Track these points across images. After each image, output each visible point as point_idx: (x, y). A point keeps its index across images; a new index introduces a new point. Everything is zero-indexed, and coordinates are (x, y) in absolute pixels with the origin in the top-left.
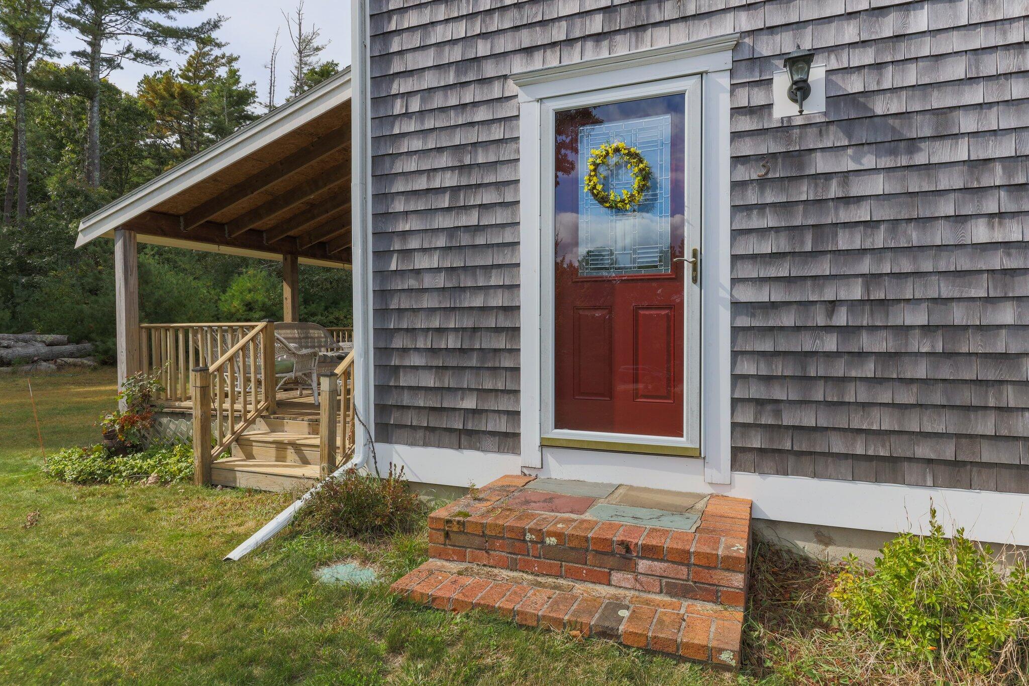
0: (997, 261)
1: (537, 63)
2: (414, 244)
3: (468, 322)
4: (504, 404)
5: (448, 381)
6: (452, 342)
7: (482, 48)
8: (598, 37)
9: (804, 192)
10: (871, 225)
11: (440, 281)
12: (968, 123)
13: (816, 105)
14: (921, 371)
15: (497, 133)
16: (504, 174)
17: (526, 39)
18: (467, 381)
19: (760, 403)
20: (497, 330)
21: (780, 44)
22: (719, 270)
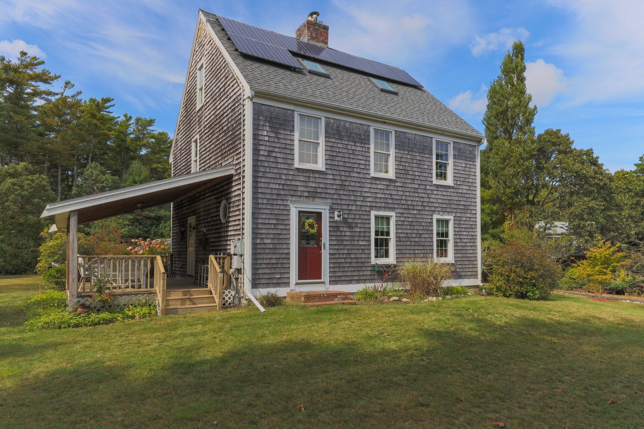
0: (363, 248)
1: (294, 198)
2: (264, 236)
3: (278, 256)
4: (286, 276)
5: (273, 271)
6: (274, 261)
7: (282, 193)
8: (307, 197)
9: (339, 234)
10: (348, 240)
11: (271, 246)
12: (359, 225)
13: (341, 218)
14: (354, 265)
15: (285, 213)
16: (287, 222)
17: (292, 193)
18: (278, 271)
19: (333, 272)
20: (285, 258)
21: (336, 206)
22: (327, 247)
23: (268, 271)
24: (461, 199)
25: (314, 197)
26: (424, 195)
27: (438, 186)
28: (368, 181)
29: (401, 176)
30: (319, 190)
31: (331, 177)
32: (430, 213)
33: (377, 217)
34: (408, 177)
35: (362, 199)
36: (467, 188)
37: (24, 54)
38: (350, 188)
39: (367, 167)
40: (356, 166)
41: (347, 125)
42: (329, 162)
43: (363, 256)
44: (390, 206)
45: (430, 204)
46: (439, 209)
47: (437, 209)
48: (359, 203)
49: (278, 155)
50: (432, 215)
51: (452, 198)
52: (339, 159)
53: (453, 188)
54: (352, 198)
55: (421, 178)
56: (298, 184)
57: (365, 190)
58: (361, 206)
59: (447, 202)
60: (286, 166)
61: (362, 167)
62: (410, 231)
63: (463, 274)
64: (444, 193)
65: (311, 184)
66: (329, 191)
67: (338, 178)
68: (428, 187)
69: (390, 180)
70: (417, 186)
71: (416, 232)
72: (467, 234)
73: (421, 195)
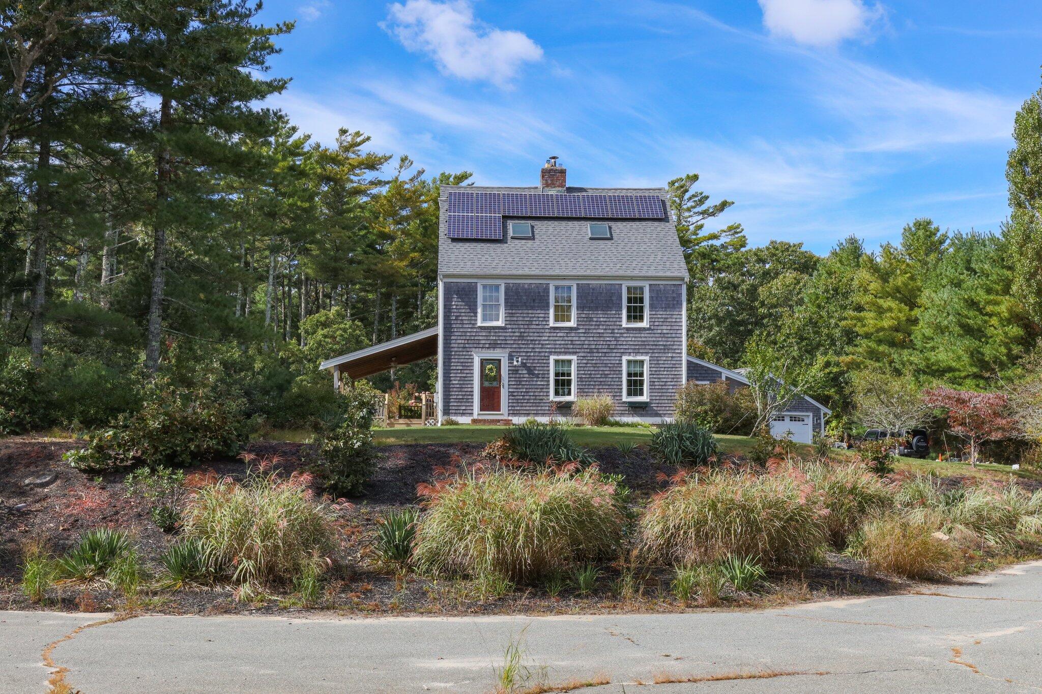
0: (542, 387)
1: (477, 350)
2: (452, 379)
3: (464, 393)
4: (471, 408)
5: (460, 404)
6: (461, 397)
7: (467, 346)
8: (488, 348)
9: (518, 376)
10: (526, 381)
11: (458, 386)
12: (538, 368)
13: (520, 363)
14: (532, 401)
15: (470, 361)
17: (475, 346)
18: (463, 404)
19: (512, 406)
20: (469, 395)
21: (513, 354)
22: (506, 386)
23: (455, 404)
24: (660, 339)
25: (494, 348)
26: (611, 339)
27: (628, 329)
28: (547, 331)
29: (583, 323)
30: (499, 342)
31: (510, 330)
32: (618, 355)
33: (557, 361)
34: (591, 323)
35: (540, 346)
36: (669, 328)
37: (343, 132)
38: (529, 338)
39: (547, 319)
40: (535, 319)
41: (526, 286)
42: (508, 319)
43: (542, 394)
44: (570, 350)
45: (619, 347)
46: (630, 351)
47: (627, 351)
48: (537, 350)
49: (464, 318)
50: (621, 357)
51: (648, 339)
52: (518, 315)
53: (649, 329)
54: (531, 346)
55: (607, 323)
56: (481, 338)
57: (544, 338)
58: (540, 352)
59: (640, 343)
60: (470, 326)
61: (541, 319)
62: (593, 372)
63: (661, 412)
64: (637, 335)
65: (491, 338)
66: (508, 342)
67: (517, 330)
68: (616, 331)
69: (571, 329)
70: (602, 331)
71: (601, 372)
72: (669, 373)
73: (608, 339)
